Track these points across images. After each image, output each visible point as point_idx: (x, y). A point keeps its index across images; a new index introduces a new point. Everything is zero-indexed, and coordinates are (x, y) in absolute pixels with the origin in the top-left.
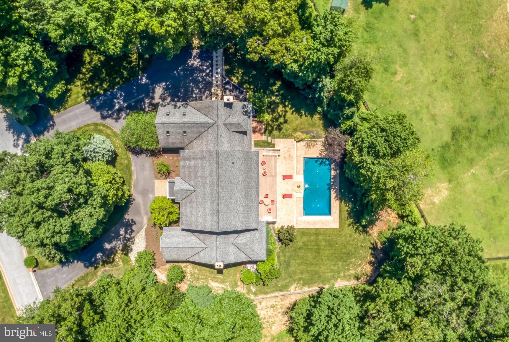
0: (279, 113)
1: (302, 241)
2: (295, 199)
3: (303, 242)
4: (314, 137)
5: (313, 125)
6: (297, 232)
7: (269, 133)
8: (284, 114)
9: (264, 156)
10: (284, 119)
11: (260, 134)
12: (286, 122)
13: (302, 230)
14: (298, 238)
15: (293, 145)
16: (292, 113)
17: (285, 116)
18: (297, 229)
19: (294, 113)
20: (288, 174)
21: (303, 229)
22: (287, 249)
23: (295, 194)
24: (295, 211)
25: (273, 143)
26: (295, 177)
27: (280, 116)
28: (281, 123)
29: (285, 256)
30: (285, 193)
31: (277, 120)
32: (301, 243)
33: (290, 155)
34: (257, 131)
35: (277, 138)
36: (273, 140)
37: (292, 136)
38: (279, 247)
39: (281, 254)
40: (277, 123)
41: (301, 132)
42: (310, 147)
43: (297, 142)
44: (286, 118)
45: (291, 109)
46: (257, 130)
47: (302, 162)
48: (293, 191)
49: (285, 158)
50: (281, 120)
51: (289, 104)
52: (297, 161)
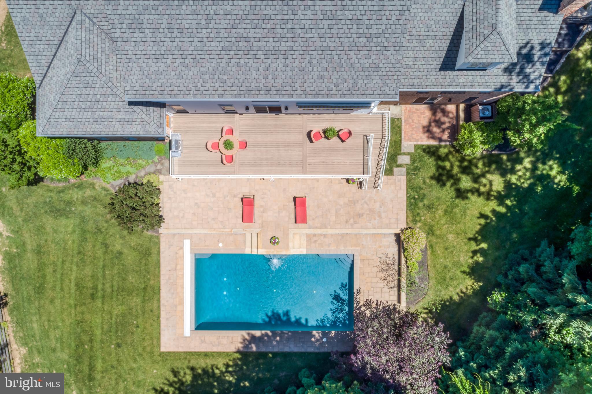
0: (483, 175)
1: (125, 251)
2: (241, 231)
3: (120, 253)
4: (411, 283)
5: (443, 281)
6: (151, 238)
7: (429, 147)
8: (482, 189)
9: (366, 139)
10: (468, 191)
11: (425, 122)
12: (461, 194)
13: (154, 251)
14: (134, 240)
15: (388, 226)
16: (482, 216)
17: (477, 192)
18: (158, 238)
19: (483, 221)
20: (310, 212)
21: (159, 253)
22: (101, 209)
23: (253, 229)
24: (206, 231)
25: (395, 169)
26: (303, 229)
27: (476, 179)
28: (457, 181)
29: (84, 202)
30: (256, 203)
31: (466, 170)
32: (118, 247)
33: (360, 215)
34: (434, 114)
35: (409, 181)
36: (404, 169)
37: (415, 221)
38: (108, 186)
39: (88, 192)
40: (456, 170)
41: (426, 247)
42: (383, 270)
43: (398, 237)
44: (469, 195)
45: (494, 211)
46: (439, 115)
47: (341, 250)
48: (262, 226)
49: (353, 202)
50: (466, 183)
51: (507, 207)
52: (343, 235)
